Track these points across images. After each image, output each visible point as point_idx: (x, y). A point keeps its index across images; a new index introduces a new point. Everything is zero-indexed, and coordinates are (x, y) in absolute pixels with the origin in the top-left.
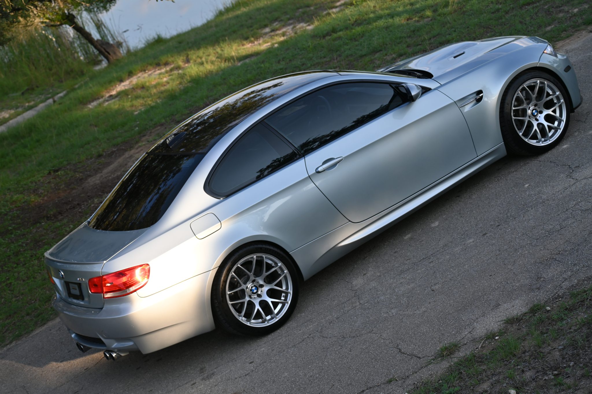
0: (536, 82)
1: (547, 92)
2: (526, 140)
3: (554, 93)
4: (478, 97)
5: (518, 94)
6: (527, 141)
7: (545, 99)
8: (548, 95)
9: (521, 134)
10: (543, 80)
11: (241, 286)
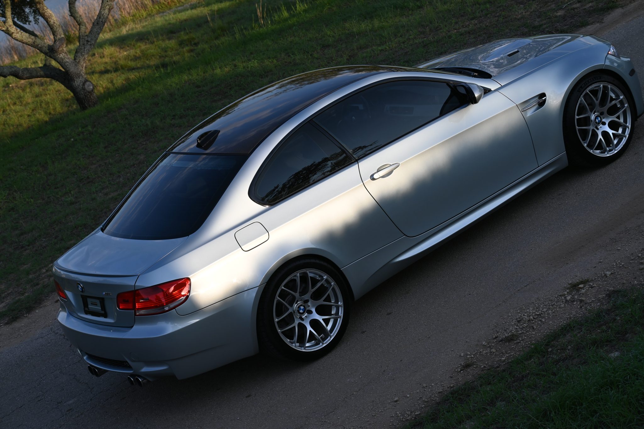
0: (599, 86)
1: (611, 97)
2: (591, 151)
3: (618, 96)
4: (541, 101)
5: (581, 101)
6: (592, 153)
7: (609, 105)
8: (612, 99)
9: (585, 145)
10: (606, 84)
11: (288, 309)
